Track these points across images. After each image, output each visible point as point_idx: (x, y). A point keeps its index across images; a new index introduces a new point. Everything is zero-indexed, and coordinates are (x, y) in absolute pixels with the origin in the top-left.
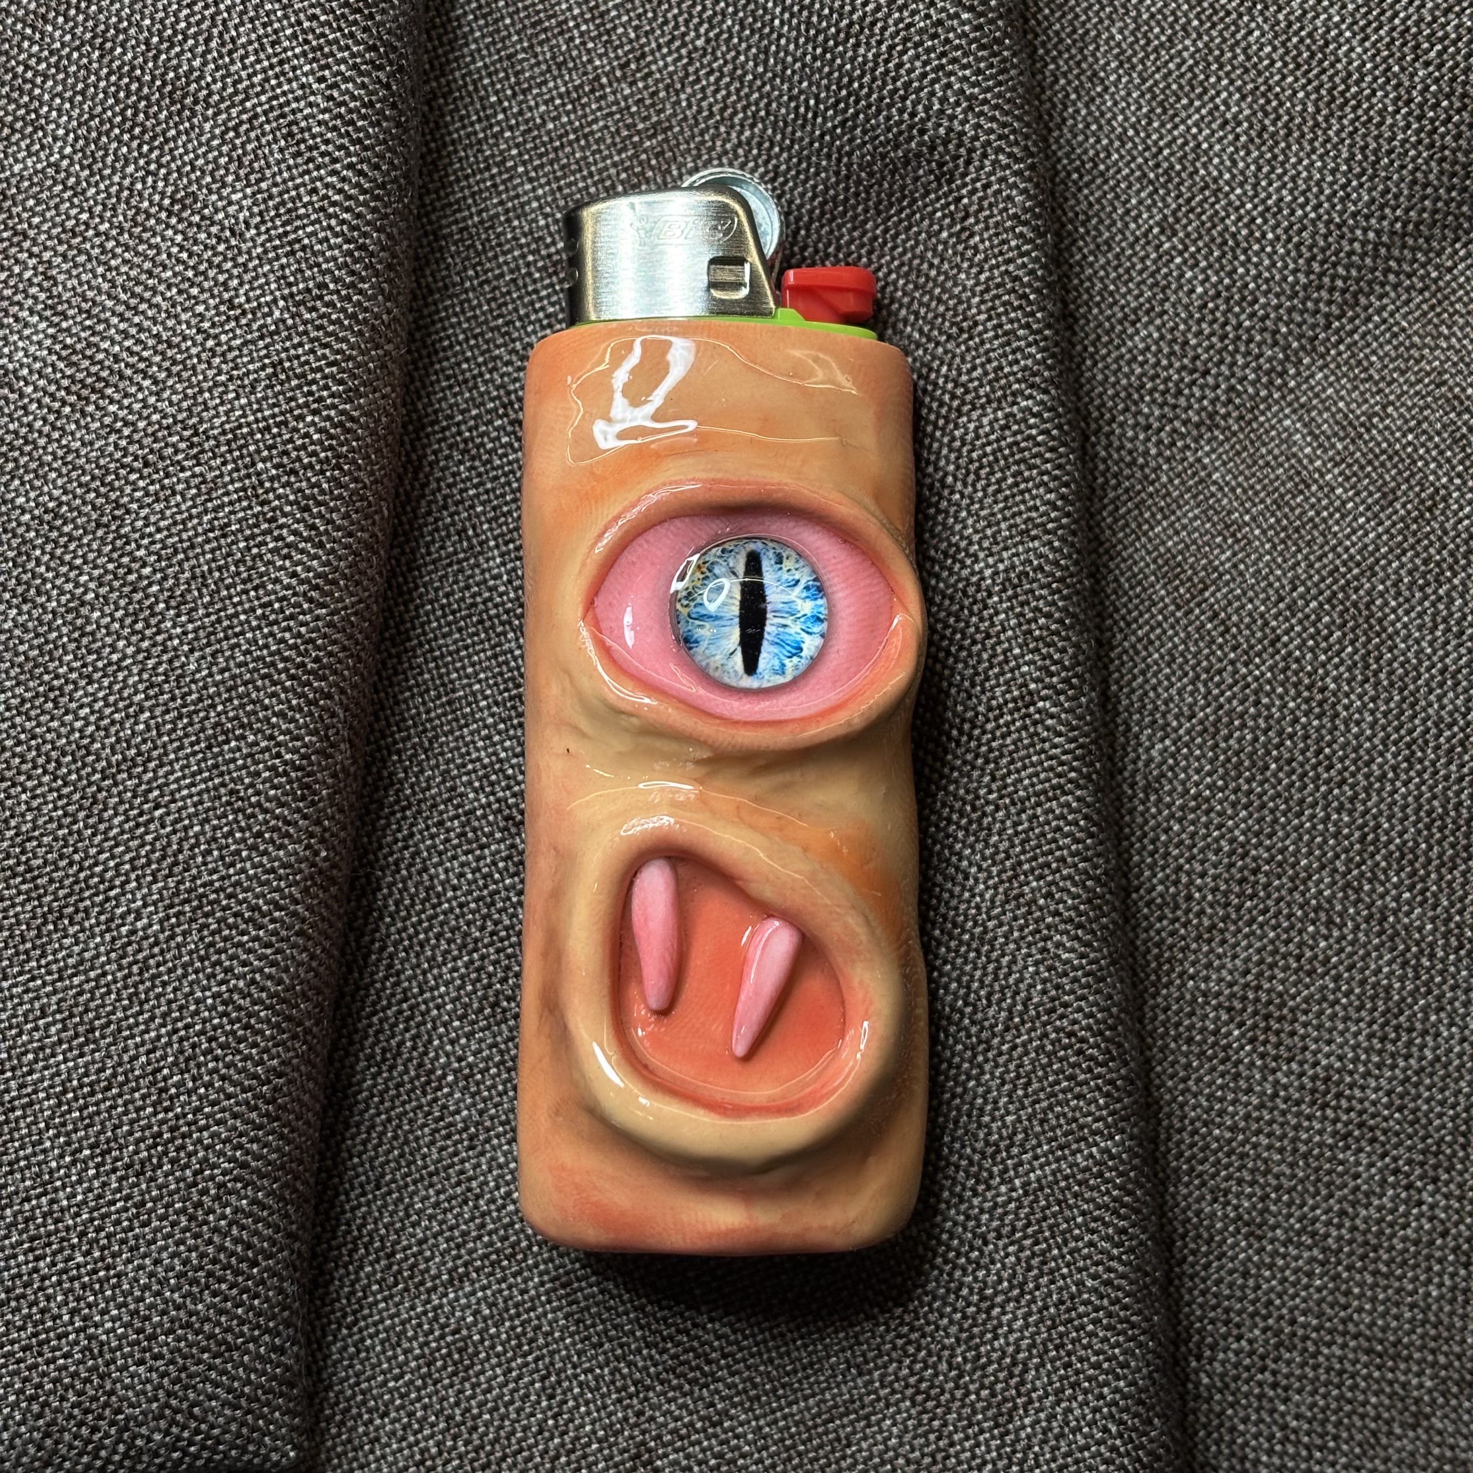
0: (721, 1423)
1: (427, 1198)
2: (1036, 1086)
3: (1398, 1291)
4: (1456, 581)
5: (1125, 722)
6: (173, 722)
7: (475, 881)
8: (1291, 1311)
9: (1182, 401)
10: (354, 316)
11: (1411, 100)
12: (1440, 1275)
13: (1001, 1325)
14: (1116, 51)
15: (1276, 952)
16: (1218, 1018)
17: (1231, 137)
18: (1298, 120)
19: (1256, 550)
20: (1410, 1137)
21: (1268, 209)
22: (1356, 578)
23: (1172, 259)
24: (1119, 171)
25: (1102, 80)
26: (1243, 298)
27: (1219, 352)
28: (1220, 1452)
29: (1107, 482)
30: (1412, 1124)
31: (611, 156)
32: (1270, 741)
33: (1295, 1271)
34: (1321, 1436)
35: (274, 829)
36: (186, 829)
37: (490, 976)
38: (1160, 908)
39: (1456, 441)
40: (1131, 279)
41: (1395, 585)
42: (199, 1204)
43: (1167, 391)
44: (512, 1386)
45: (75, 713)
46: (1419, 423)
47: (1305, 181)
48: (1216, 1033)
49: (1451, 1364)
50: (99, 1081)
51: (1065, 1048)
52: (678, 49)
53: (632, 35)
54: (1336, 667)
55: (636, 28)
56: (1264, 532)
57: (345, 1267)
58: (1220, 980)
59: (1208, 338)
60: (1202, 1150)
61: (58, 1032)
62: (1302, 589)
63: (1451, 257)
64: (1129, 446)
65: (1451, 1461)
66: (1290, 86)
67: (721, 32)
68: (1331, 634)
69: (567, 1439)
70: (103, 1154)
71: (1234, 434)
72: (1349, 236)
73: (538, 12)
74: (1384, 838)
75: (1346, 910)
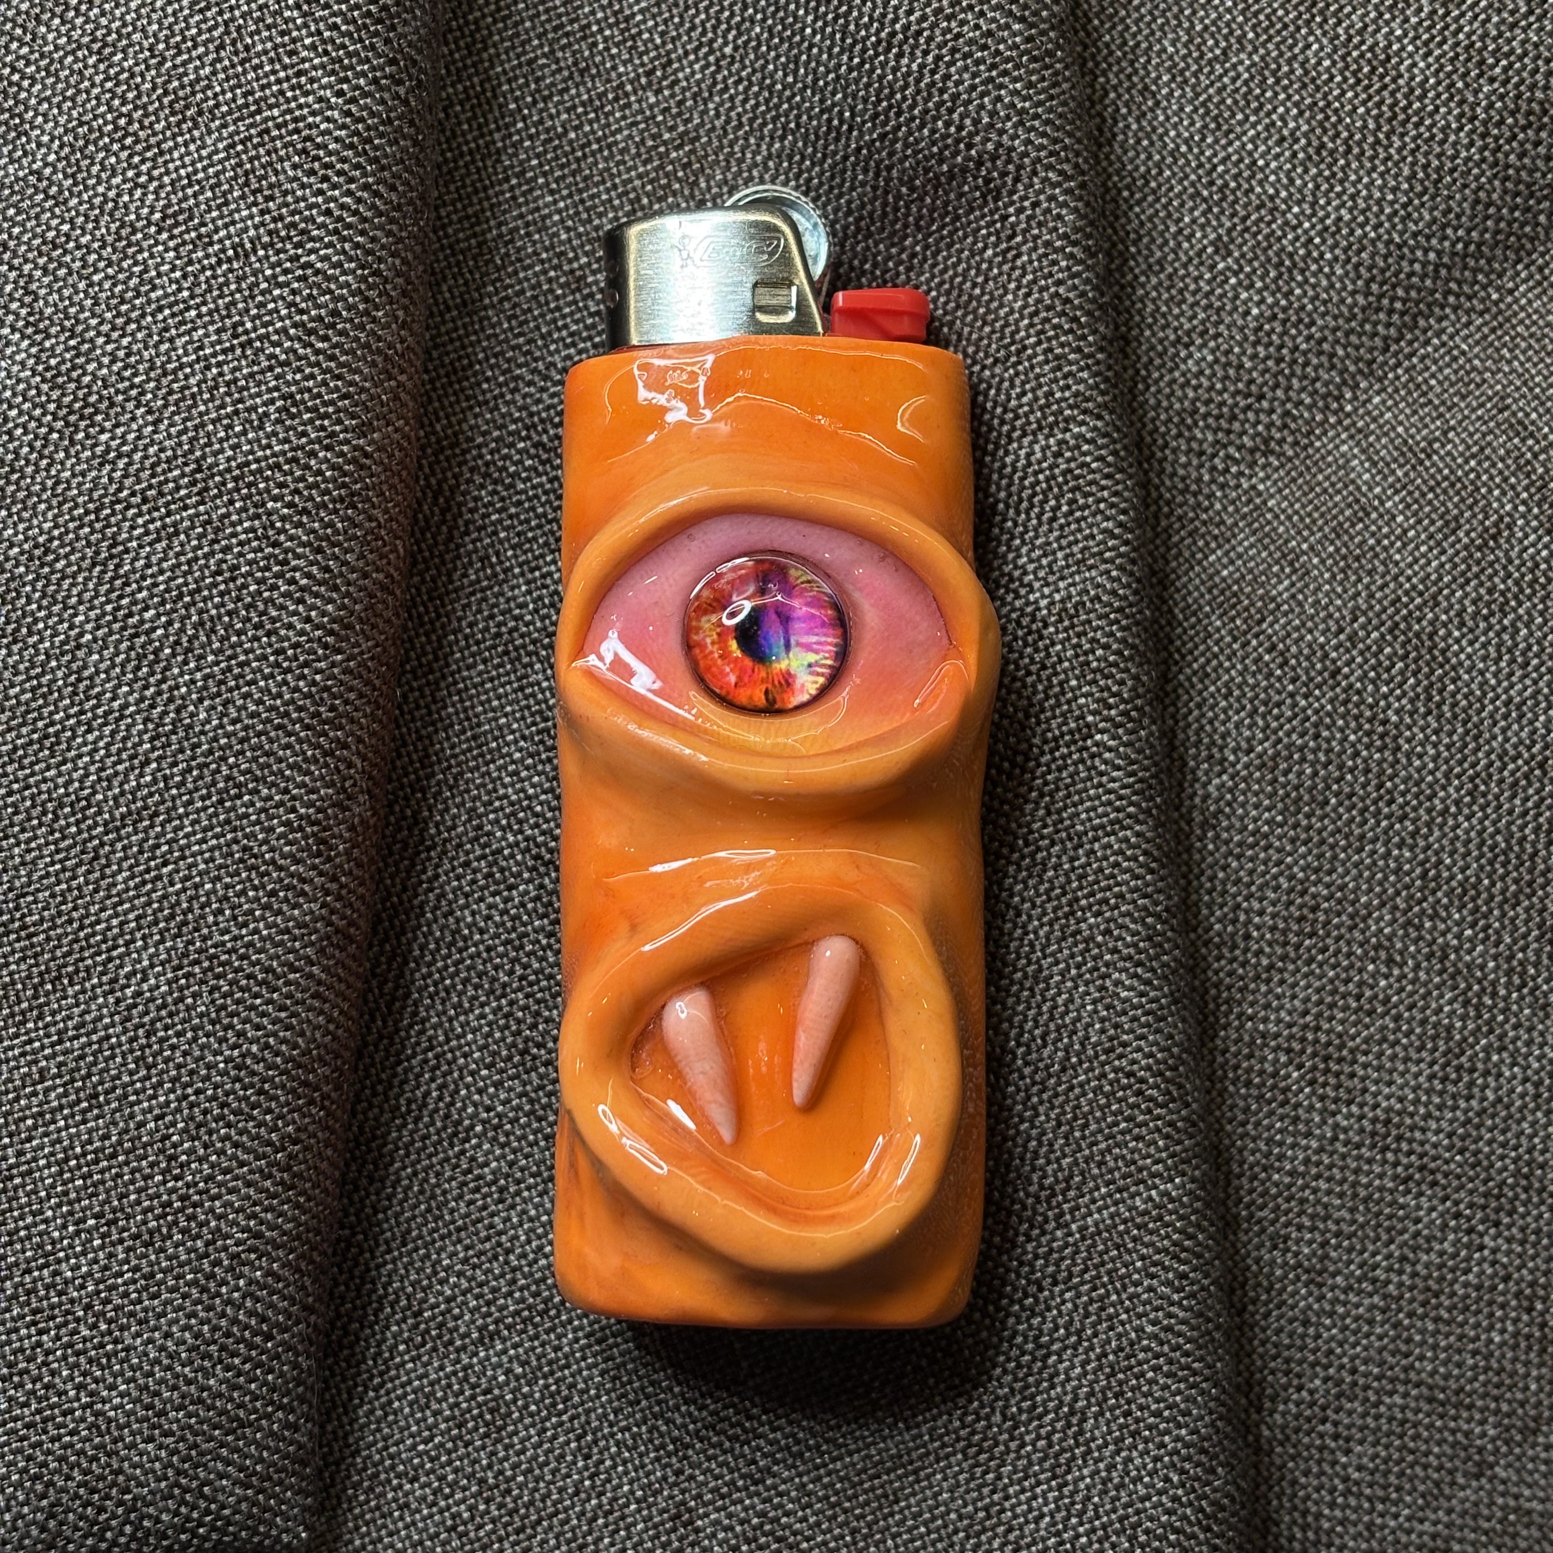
0: (763, 1481)
2: (1093, 1127)
3: (1460, 1338)
4: (1521, 611)
5: (1181, 758)
8: (1352, 1360)
9: (1236, 426)
10: (367, 345)
11: (1474, 118)
15: (1334, 992)
16: (1277, 1060)
18: (1357, 137)
20: (1471, 1180)
21: (1326, 229)
22: (1419, 608)
23: (1226, 281)
25: (1154, 95)
26: (1300, 321)
28: (1281, 1506)
30: (1473, 1167)
31: (635, 168)
33: (1357, 1319)
34: (1385, 1488)
37: (519, 1022)
38: (1218, 947)
40: (1184, 301)
41: (1459, 614)
44: (546, 1446)
47: (1365, 200)
48: (1275, 1075)
49: (1514, 1412)
51: (1124, 1089)
52: (706, 56)
55: (662, 34)
57: (371, 1327)
58: (1279, 1021)
59: (1264, 361)
60: (1262, 1195)
62: (1362, 620)
63: (1512, 279)
64: (1181, 472)
66: (1350, 101)
68: (1393, 665)
69: (604, 1500)
71: (1290, 460)
73: (560, 16)
74: (1446, 874)
75: (1406, 948)
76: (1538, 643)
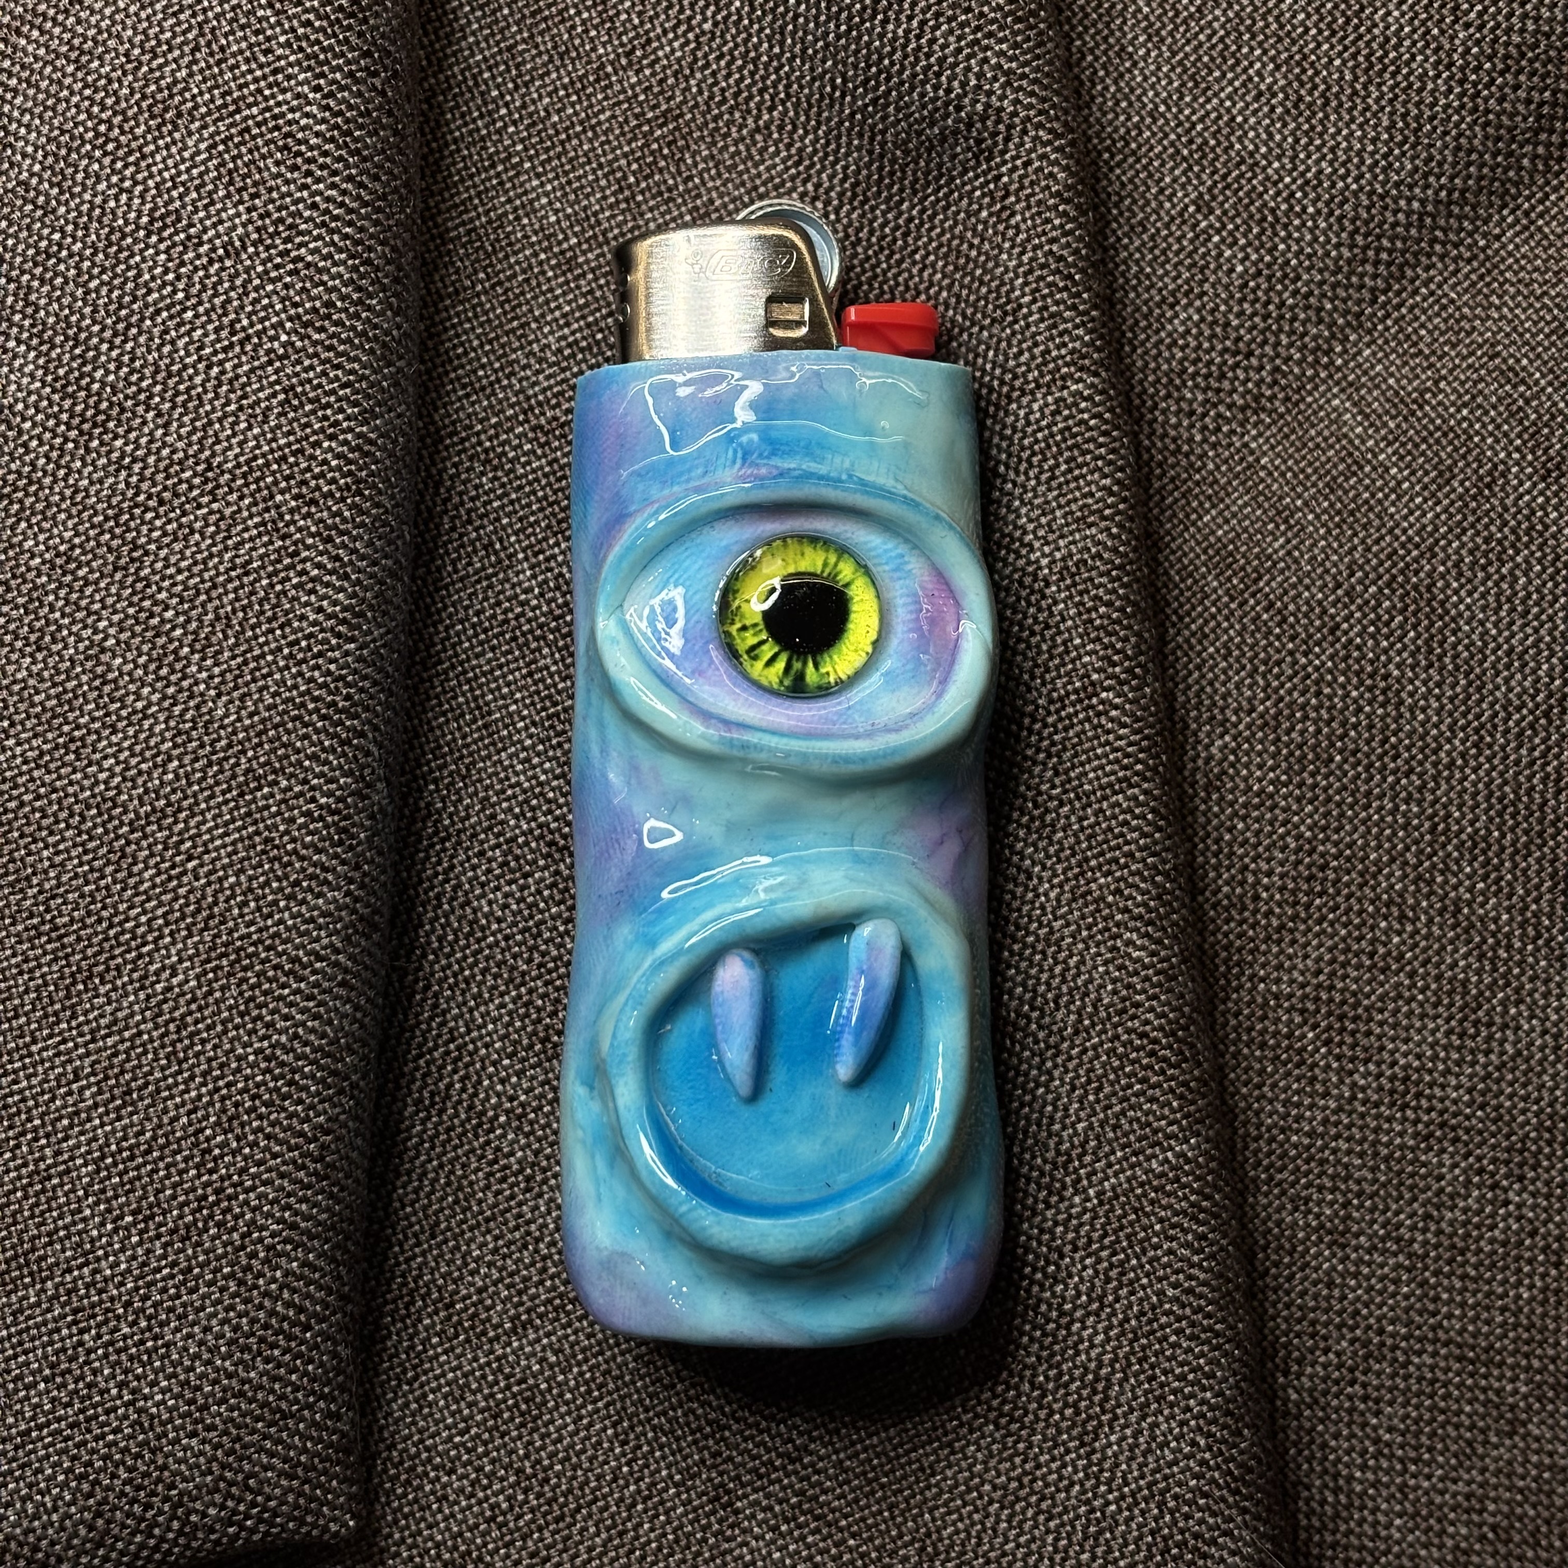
1: (485, 1244)
6: (203, 770)
7: (520, 911)
12: (1530, 1276)
13: (1082, 1341)
17: (1266, 109)
19: (1310, 536)
24: (1151, 148)
27: (1263, 332)
29: (1151, 471)
32: (1333, 732)
35: (312, 877)
36: (220, 880)
39: (1512, 415)
42: (248, 1268)
43: (1210, 374)
45: (99, 764)
46: (1474, 398)
50: (138, 1145)
53: (636, 21)
54: (1399, 653)
56: (1318, 517)
61: (93, 1096)
65: (1550, 1468)
72: (1392, 206)
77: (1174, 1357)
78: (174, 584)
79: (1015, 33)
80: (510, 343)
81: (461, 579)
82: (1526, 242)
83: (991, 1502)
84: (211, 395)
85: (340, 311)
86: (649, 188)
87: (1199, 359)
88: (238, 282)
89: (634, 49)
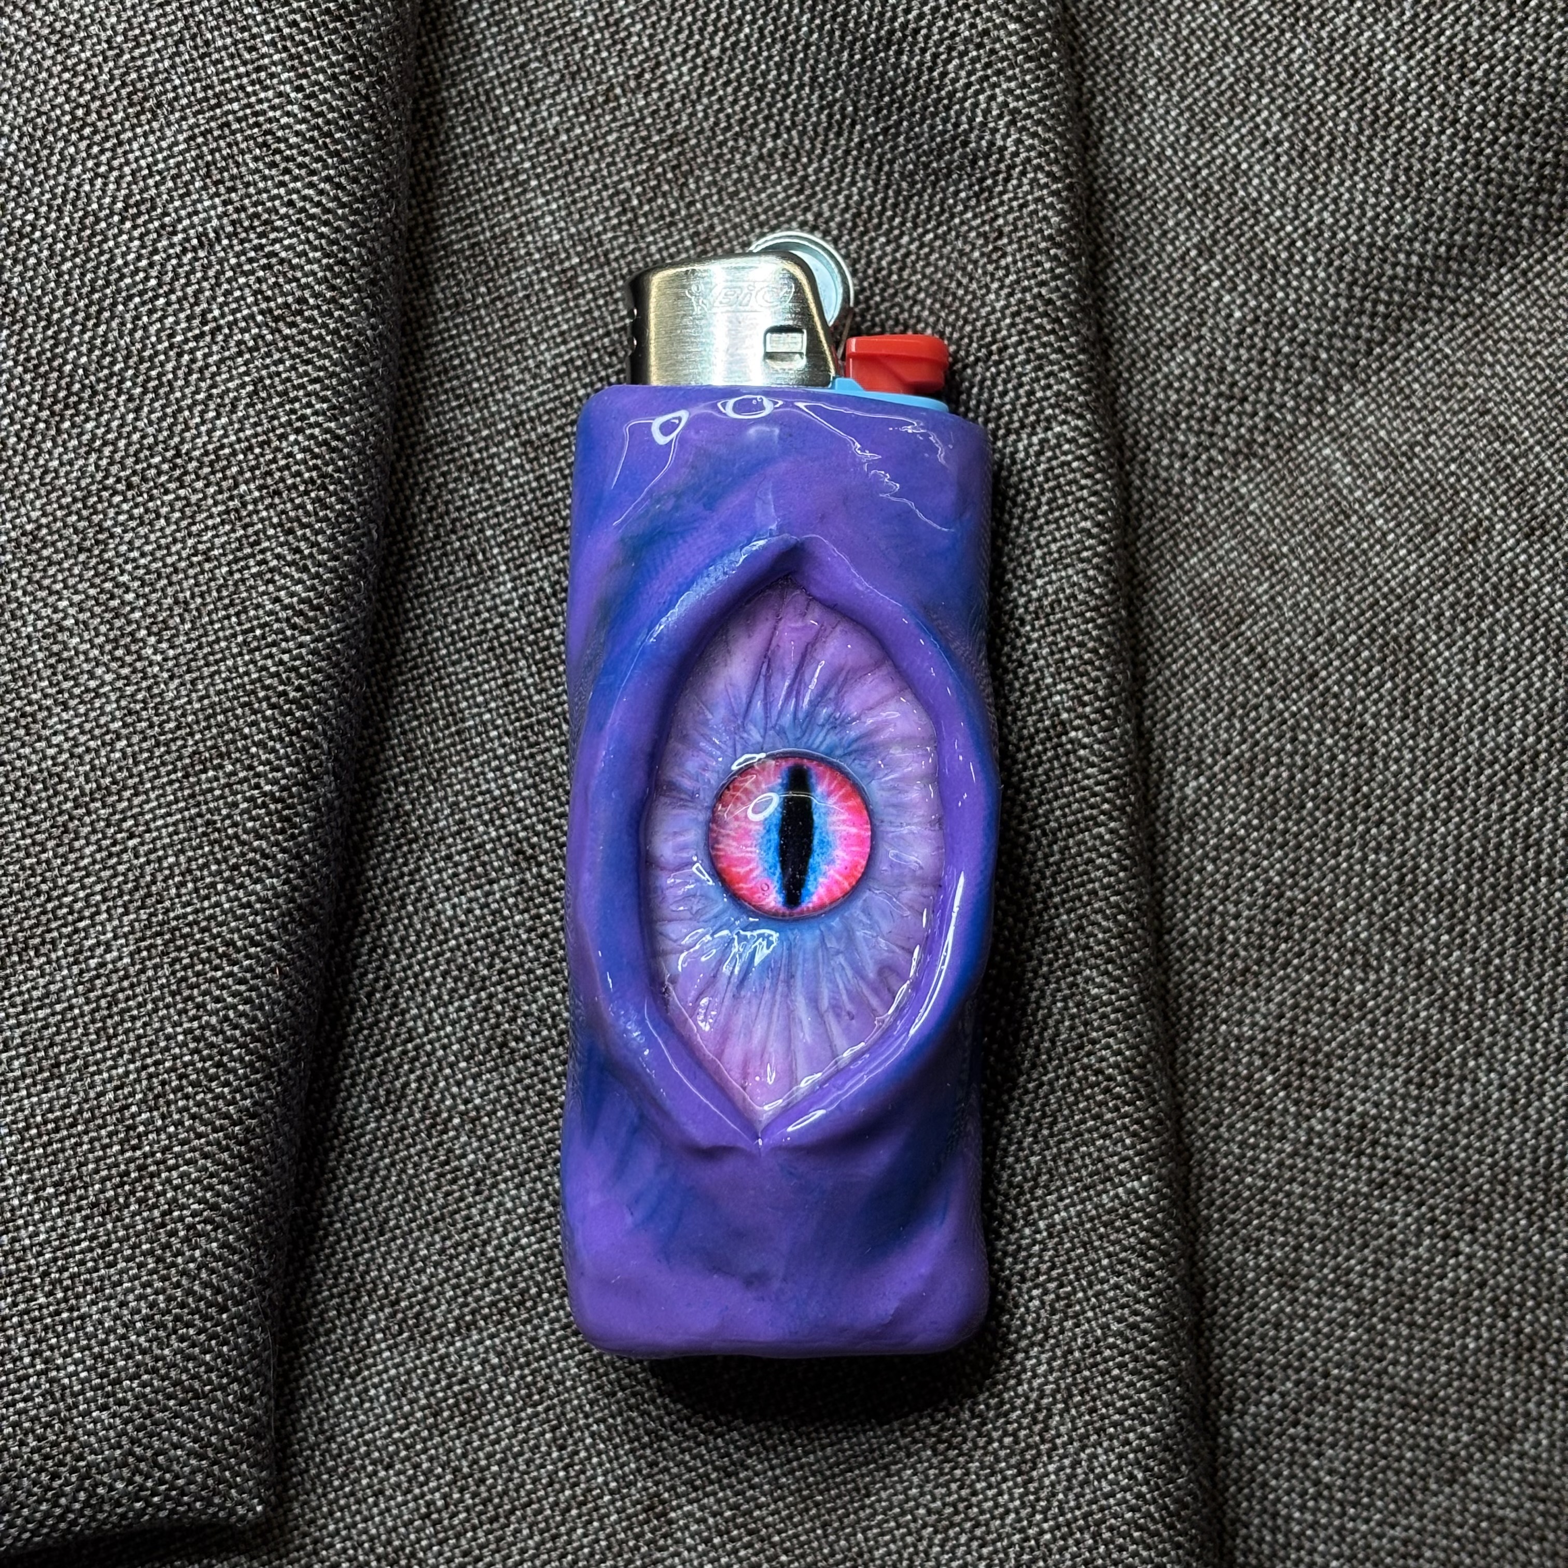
0: (736, 1474)
1: (432, 1244)
2: (1062, 1125)
3: (1434, 1344)
4: (1498, 615)
5: (1159, 759)
6: (150, 750)
7: (484, 917)
8: (1325, 1363)
9: (1219, 429)
10: (336, 332)
11: (1456, 121)
12: (1478, 1326)
13: (1024, 1370)
14: (1155, 68)
15: (1311, 995)
16: (1251, 1063)
17: (1271, 157)
18: (1340, 141)
19: (1294, 582)
20: (1447, 1186)
21: (1308, 232)
22: (1397, 612)
23: (1210, 282)
24: (1157, 191)
25: (1140, 98)
26: (1283, 323)
27: (1258, 378)
28: (1251, 1508)
29: (1141, 511)
30: (1449, 1172)
31: (626, 169)
32: (1306, 778)
33: (1329, 1323)
34: (1356, 1492)
35: (252, 862)
36: (160, 860)
37: (498, 1015)
38: (1193, 950)
39: (1499, 472)
40: (1167, 303)
41: (1436, 618)
42: (168, 1246)
43: (1204, 418)
44: (521, 1436)
45: (48, 739)
46: (1462, 453)
47: (1348, 203)
48: (1249, 1078)
49: (1488, 1418)
50: (64, 1117)
51: (1092, 1086)
52: (694, 58)
53: (647, 44)
54: (1375, 703)
55: (651, 37)
56: (1302, 564)
57: (348, 1314)
58: (1254, 1024)
59: (1246, 364)
60: (1234, 1198)
61: (22, 1067)
62: (1340, 623)
63: (1496, 282)
64: (1164, 474)
65: (1488, 1518)
66: (1333, 105)
67: (737, 42)
68: (1370, 668)
69: (578, 1491)
70: (66, 1193)
71: (1272, 463)
72: (1391, 259)
73: (552, 20)
74: (1422, 879)
75: (1383, 953)
76: (1516, 647)
77: (1115, 1391)
78: (137, 568)
79: (1024, 72)
80: (506, 358)
81: (442, 587)
82: (1522, 301)
83: (925, 1526)
84: (180, 383)
85: (312, 308)
86: (651, 211)
87: (1194, 402)
88: (211, 273)
89: (643, 71)
